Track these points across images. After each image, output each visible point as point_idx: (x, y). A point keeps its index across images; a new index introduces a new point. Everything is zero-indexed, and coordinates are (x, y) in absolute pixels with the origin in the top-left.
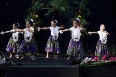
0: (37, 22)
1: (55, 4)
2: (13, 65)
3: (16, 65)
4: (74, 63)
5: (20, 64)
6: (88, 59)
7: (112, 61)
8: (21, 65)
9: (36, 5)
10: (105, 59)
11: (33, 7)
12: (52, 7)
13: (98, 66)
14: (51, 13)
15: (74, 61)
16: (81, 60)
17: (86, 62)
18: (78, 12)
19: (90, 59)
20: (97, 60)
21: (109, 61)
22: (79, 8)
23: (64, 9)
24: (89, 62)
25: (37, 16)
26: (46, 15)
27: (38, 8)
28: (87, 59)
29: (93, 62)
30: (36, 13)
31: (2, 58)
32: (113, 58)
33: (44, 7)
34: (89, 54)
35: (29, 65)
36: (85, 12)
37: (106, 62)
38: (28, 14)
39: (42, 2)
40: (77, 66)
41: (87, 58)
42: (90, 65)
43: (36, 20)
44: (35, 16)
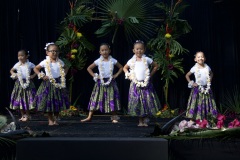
0: (80, 48)
1: (116, 10)
2: (31, 136)
3: (37, 136)
4: (157, 132)
5: (45, 135)
6: (186, 125)
7: (235, 127)
8: (48, 135)
9: (79, 12)
10: (221, 125)
11: (72, 17)
12: (110, 17)
13: (207, 139)
14: (108, 28)
15: (157, 128)
16: (171, 127)
17: (182, 131)
18: (165, 26)
19: (190, 124)
20: (205, 126)
21: (230, 128)
22: (166, 17)
23: (135, 20)
24: (189, 130)
25: (79, 35)
26: (98, 32)
27: (82, 18)
28: (183, 123)
29: (197, 130)
30: (77, 28)
31: (8, 122)
32: (238, 123)
33: (94, 16)
35: (64, 136)
36: (180, 26)
37: (224, 129)
38: (62, 31)
39: (90, 5)
40: (162, 139)
41: (185, 122)
42: (190, 136)
43: (79, 43)
44: (75, 35)
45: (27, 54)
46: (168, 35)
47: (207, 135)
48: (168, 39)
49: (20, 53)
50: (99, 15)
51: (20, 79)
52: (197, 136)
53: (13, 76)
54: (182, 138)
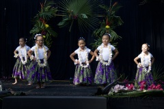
0: (48, 35)
1: (72, 9)
4: (100, 92)
6: (119, 88)
7: (152, 90)
8: (24, 95)
9: (47, 10)
10: (143, 88)
11: (42, 13)
12: (68, 14)
13: (133, 98)
14: (67, 21)
15: (99, 89)
16: (109, 89)
17: (116, 92)
18: (105, 21)
19: (122, 87)
20: (132, 88)
21: (149, 90)
22: (106, 14)
23: (85, 16)
24: (121, 91)
25: (47, 26)
26: (60, 24)
27: (49, 14)
28: (117, 88)
29: (126, 91)
30: (46, 21)
32: (154, 87)
33: (57, 13)
34: (121, 80)
35: (36, 95)
36: (115, 21)
37: (145, 91)
38: (35, 23)
39: (54, 6)
40: (103, 97)
41: (118, 86)
42: (122, 95)
43: (47, 32)
44: (44, 26)
45: (25, 40)
46: (107, 27)
47: (133, 95)
48: (107, 29)
49: (21, 40)
50: (61, 13)
51: (21, 57)
52: (126, 95)
53: (16, 56)
54: (116, 96)
